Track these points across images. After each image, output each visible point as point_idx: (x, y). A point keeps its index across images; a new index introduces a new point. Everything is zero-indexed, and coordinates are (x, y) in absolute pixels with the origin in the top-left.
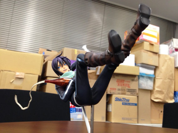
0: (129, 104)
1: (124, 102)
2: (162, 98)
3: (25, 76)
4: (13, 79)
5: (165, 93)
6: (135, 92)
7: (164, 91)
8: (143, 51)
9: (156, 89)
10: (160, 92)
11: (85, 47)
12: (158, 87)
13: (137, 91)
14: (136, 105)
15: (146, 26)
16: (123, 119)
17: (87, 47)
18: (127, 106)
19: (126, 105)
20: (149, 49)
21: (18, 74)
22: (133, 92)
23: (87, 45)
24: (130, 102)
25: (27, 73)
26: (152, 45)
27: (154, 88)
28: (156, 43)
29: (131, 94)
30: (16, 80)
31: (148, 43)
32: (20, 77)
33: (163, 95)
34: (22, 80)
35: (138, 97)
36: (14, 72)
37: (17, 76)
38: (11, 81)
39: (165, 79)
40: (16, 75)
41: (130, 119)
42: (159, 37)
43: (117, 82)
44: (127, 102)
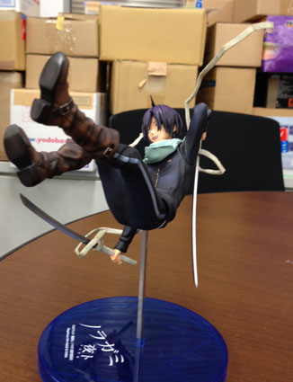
3: (168, 70)
4: (142, 80)
21: (152, 65)
25: (172, 64)
30: (149, 80)
32: (158, 74)
34: (161, 79)
36: (144, 62)
37: (152, 72)
38: (141, 85)
40: (149, 69)
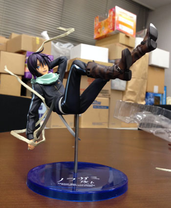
0: (101, 107)
1: (96, 105)
2: (134, 100)
5: (137, 94)
6: (107, 93)
7: (136, 91)
8: (118, 44)
9: (129, 89)
10: (133, 93)
11: (45, 34)
12: (131, 87)
13: (110, 92)
14: (107, 107)
15: (153, 49)
16: (94, 124)
17: (48, 34)
18: (99, 110)
19: (97, 108)
20: (124, 43)
22: (105, 93)
23: (48, 31)
24: (102, 105)
26: (128, 37)
27: (126, 89)
28: (132, 36)
29: (103, 95)
31: (124, 35)
33: (135, 97)
35: (110, 98)
39: (139, 78)
41: (101, 124)
42: (135, 28)
43: (88, 81)
44: (99, 105)
